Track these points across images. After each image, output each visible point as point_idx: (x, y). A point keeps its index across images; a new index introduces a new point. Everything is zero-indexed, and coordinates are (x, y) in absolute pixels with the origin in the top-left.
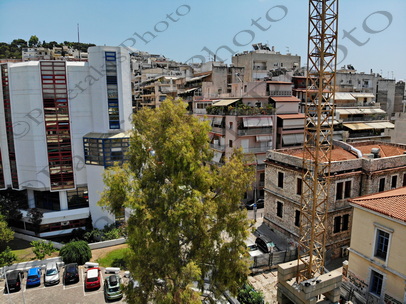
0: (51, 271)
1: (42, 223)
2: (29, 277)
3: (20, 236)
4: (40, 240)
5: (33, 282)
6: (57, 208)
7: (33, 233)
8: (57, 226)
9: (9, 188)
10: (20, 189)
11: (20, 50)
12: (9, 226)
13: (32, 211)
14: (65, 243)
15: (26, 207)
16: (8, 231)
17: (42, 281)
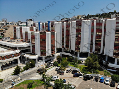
0: (107, 80)
1: (108, 66)
2: (101, 79)
3: (101, 67)
4: (106, 70)
5: (101, 81)
6: (114, 63)
7: (105, 68)
8: (112, 68)
9: (101, 54)
10: (104, 55)
11: (111, 15)
12: (99, 64)
13: (106, 62)
14: (114, 74)
15: (105, 60)
16: (98, 65)
17: (104, 82)
